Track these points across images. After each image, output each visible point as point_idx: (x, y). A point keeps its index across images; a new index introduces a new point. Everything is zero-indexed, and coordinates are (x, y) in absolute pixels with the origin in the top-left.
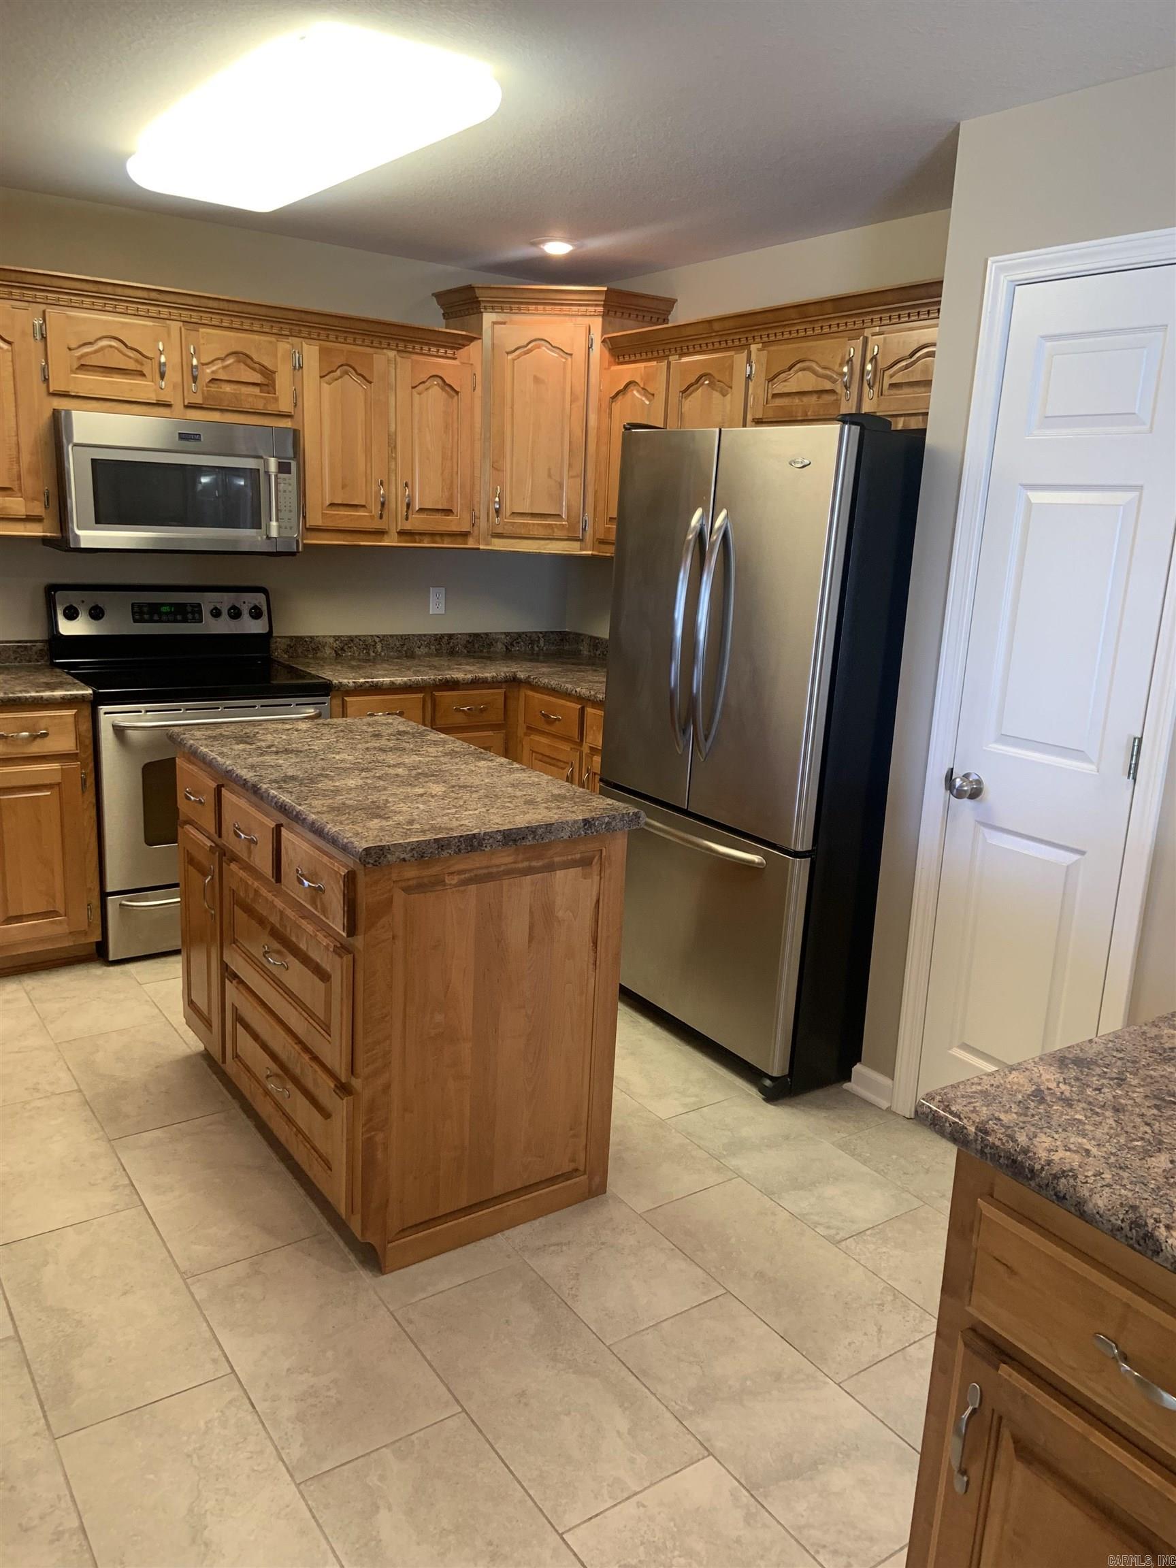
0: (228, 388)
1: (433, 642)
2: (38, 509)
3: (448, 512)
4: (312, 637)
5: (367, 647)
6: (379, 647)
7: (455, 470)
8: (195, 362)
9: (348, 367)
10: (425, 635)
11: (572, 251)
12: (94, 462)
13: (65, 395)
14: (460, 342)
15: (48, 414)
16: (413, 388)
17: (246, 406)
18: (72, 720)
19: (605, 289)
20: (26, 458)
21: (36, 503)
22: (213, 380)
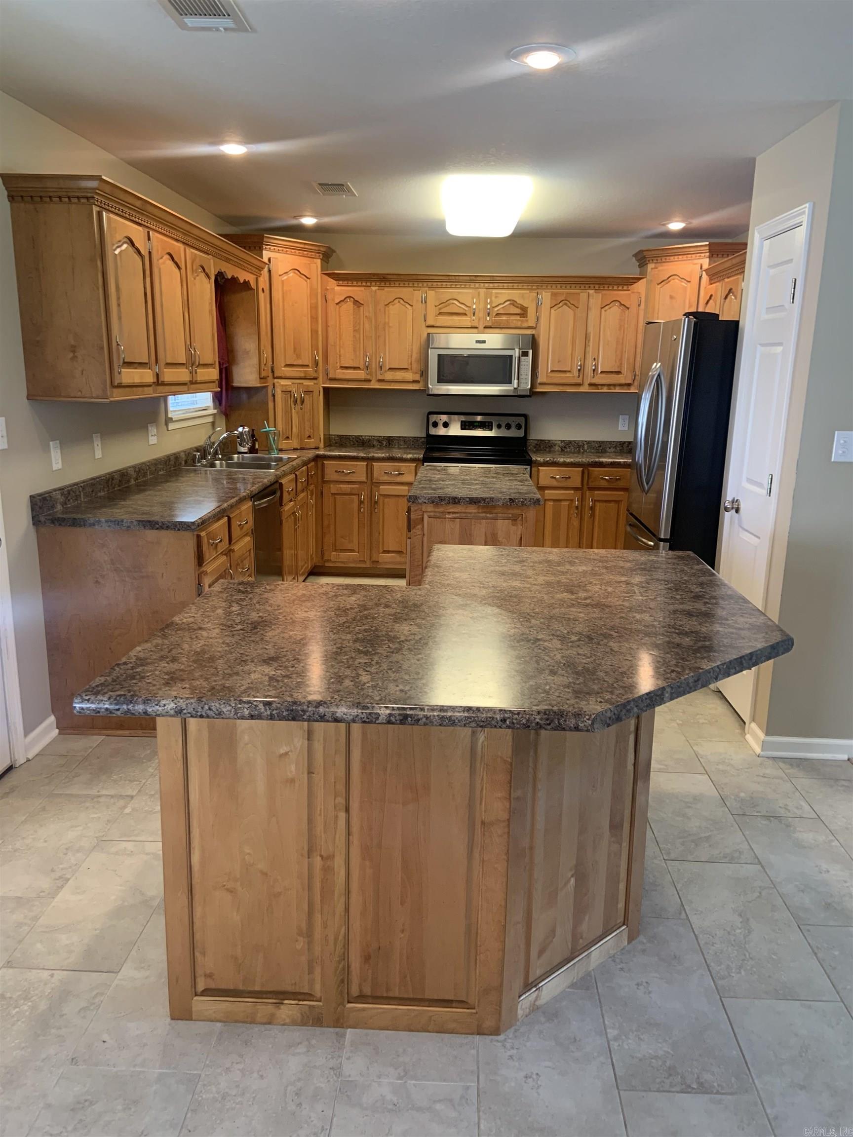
0: (504, 318)
1: (618, 445)
2: (417, 377)
3: (619, 373)
4: (549, 440)
5: (579, 447)
6: (586, 447)
7: (624, 349)
8: (489, 307)
9: (566, 302)
10: (614, 442)
11: (685, 227)
12: (439, 356)
13: (432, 326)
14: (632, 281)
15: (425, 335)
16: (602, 308)
17: (512, 325)
18: (414, 468)
19: (707, 243)
20: (415, 355)
21: (417, 375)
22: (497, 314)
